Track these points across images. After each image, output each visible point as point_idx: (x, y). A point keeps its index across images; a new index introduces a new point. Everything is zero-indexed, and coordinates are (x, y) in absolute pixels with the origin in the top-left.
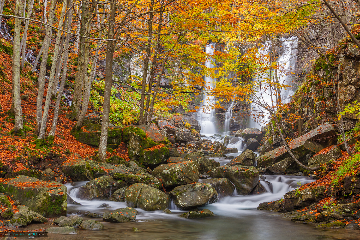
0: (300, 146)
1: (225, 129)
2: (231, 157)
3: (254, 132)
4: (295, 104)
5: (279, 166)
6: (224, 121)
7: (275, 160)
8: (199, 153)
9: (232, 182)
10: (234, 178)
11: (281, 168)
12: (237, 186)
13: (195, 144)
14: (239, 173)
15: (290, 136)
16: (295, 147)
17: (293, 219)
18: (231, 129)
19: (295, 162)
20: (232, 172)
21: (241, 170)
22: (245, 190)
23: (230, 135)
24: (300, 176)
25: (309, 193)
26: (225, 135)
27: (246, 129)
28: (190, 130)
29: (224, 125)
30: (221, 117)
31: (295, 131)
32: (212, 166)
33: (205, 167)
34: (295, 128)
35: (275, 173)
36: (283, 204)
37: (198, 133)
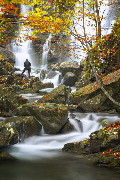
0: (114, 81)
1: (43, 62)
2: (45, 93)
3: (72, 66)
4: (115, 35)
5: (91, 103)
6: (42, 53)
7: (88, 97)
8: (8, 89)
9: (39, 120)
10: (41, 116)
11: (93, 105)
12: (45, 125)
13: (7, 79)
14: (46, 111)
15: (108, 70)
16: (109, 82)
17: (96, 162)
18: (49, 62)
19: (108, 99)
20: (39, 110)
21: (49, 107)
22: (53, 129)
23: (48, 68)
24: (113, 113)
25: (115, 133)
26: (41, 69)
27: (63, 63)
28: (3, 63)
29: (42, 58)
30: (38, 50)
31: (114, 65)
32: (19, 103)
33: (11, 104)
34: (114, 62)
35: (87, 111)
36: (88, 145)
37: (13, 67)
